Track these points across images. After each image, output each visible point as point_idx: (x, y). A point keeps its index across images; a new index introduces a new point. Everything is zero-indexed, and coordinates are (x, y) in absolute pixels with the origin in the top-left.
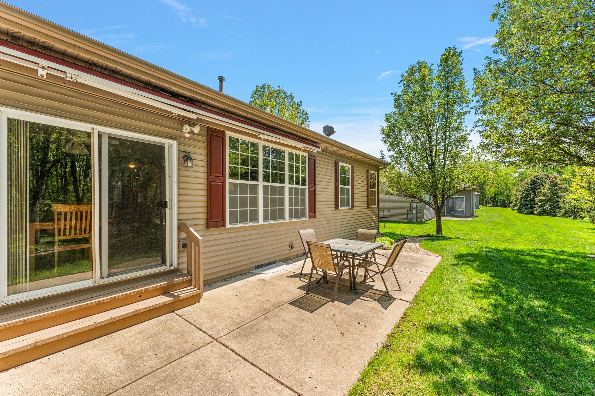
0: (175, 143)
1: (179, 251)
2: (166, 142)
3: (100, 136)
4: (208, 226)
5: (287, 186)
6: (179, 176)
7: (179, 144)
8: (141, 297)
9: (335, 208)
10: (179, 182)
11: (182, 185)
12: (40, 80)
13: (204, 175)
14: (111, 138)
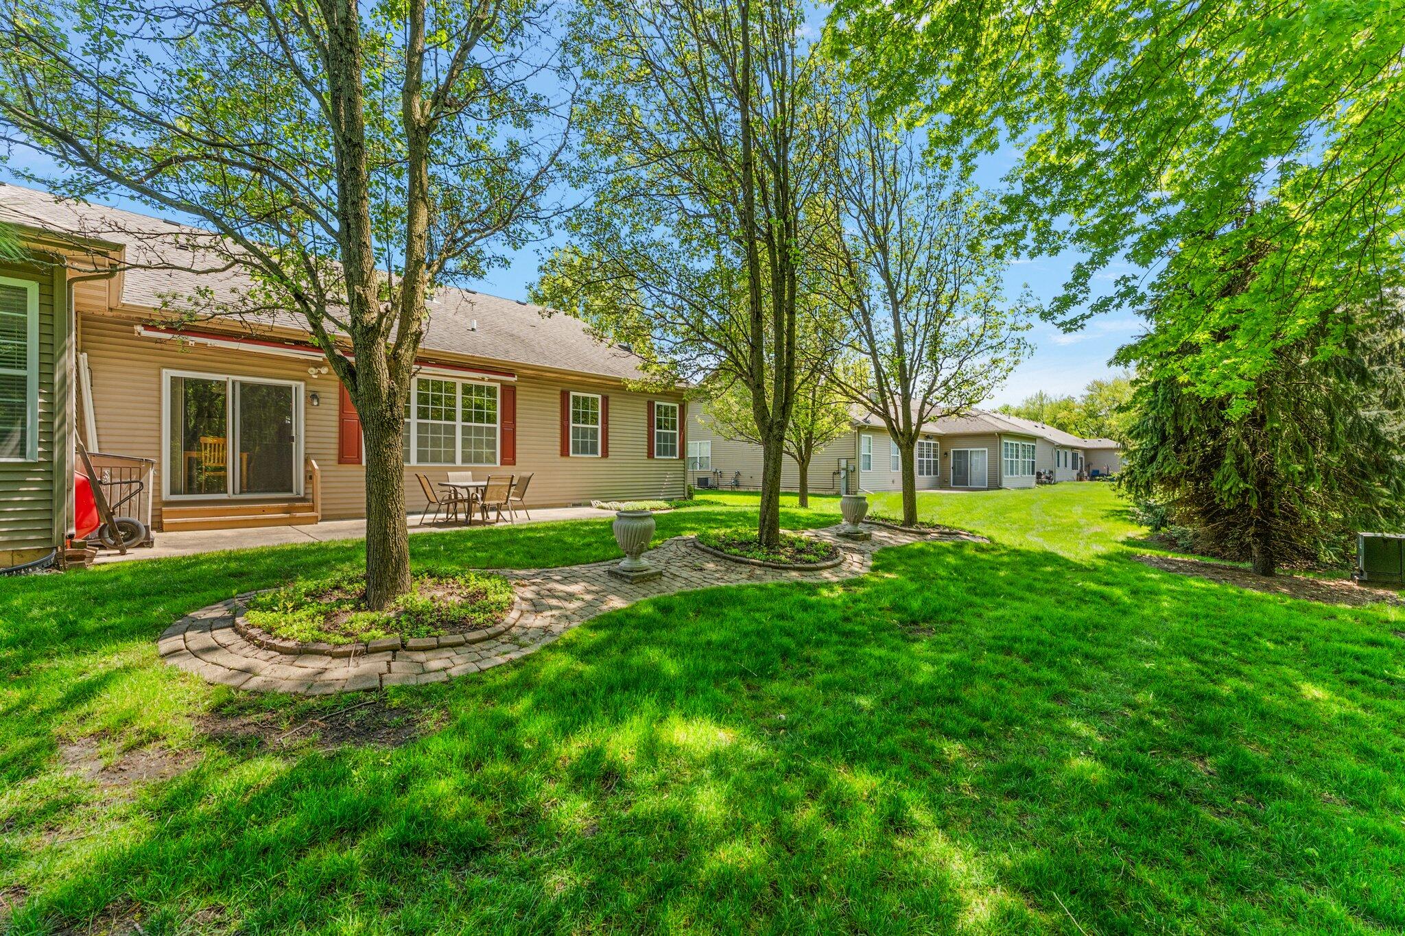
0: (302, 384)
1: (306, 482)
2: (293, 383)
3: (234, 383)
4: (340, 462)
5: (459, 424)
6: (306, 413)
7: (306, 385)
8: (264, 511)
9: (562, 455)
10: (306, 419)
11: (310, 422)
12: (191, 347)
13: (337, 413)
14: (243, 385)
